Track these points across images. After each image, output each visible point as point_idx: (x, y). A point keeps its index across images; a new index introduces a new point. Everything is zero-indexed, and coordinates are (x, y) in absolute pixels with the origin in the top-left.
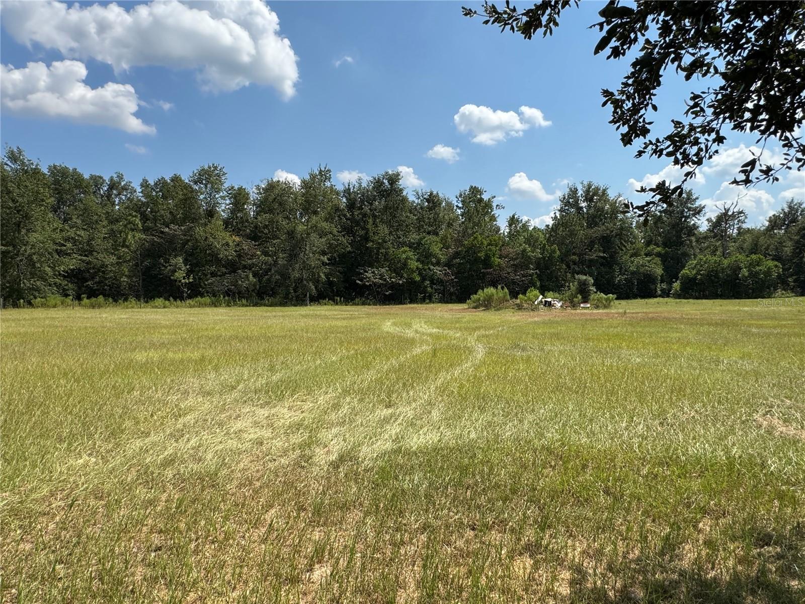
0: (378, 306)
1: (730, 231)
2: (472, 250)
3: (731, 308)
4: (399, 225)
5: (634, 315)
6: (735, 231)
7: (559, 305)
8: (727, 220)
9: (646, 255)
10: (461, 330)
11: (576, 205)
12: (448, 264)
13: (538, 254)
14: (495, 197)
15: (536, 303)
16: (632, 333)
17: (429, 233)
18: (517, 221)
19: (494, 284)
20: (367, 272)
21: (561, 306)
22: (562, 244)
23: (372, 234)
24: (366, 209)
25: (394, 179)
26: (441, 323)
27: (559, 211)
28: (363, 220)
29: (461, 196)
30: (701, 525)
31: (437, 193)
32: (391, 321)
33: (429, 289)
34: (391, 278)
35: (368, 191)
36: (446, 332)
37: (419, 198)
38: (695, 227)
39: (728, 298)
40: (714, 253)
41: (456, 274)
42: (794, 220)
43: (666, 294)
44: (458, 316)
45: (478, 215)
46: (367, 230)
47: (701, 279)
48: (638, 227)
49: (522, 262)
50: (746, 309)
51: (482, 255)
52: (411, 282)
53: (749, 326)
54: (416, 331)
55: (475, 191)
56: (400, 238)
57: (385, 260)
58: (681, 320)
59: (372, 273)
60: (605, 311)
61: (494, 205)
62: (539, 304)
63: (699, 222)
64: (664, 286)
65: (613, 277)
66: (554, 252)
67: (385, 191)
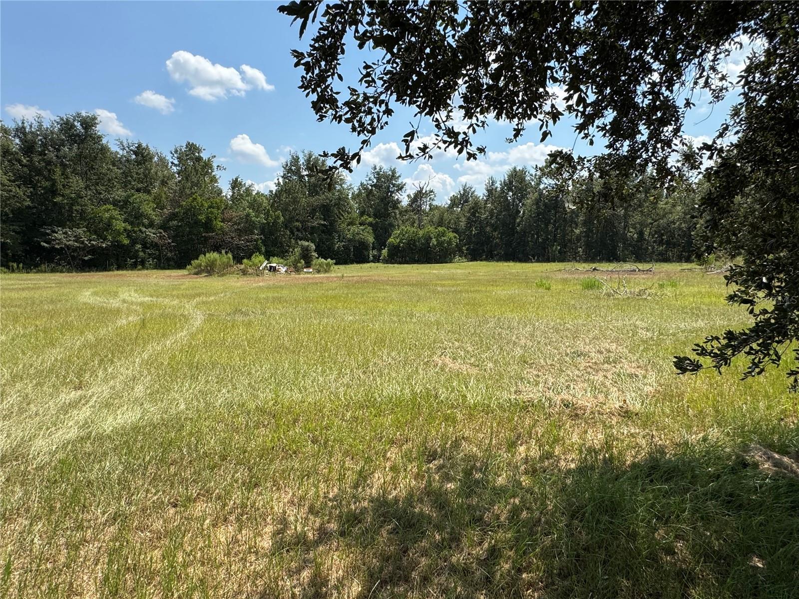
0: (74, 274)
1: (424, 207)
2: (191, 212)
3: (424, 271)
4: (99, 179)
5: (350, 279)
6: (428, 207)
7: (283, 270)
8: (421, 197)
9: (361, 224)
10: (178, 297)
11: (298, 173)
12: (164, 227)
13: (262, 219)
14: (215, 156)
15: (261, 268)
16: (347, 294)
17: (138, 190)
18: (241, 184)
19: (217, 248)
20: (57, 233)
21: (286, 271)
22: (286, 210)
23: (61, 187)
24: (51, 155)
25: (89, 123)
26: (155, 291)
27: (283, 177)
28: (46, 168)
29: (176, 151)
30: (389, 455)
31: (147, 146)
32: (91, 290)
33: (141, 254)
34: (91, 241)
35: (52, 133)
36: (160, 300)
37: (124, 149)
38: (398, 202)
39: (422, 263)
40: (412, 225)
41: (174, 238)
42: (467, 201)
43: (376, 259)
44: (176, 283)
45: (197, 174)
46: (54, 182)
47: (403, 247)
48: (354, 198)
49: (247, 227)
50: (434, 272)
51: (202, 218)
52: (117, 245)
53: (436, 285)
54: (124, 301)
55: (192, 148)
56: (100, 193)
57: (81, 219)
58: (387, 282)
59: (64, 233)
60: (327, 275)
61: (215, 165)
62: (264, 269)
63: (401, 197)
64: (375, 252)
65: (333, 244)
66: (278, 217)
67: (78, 135)
